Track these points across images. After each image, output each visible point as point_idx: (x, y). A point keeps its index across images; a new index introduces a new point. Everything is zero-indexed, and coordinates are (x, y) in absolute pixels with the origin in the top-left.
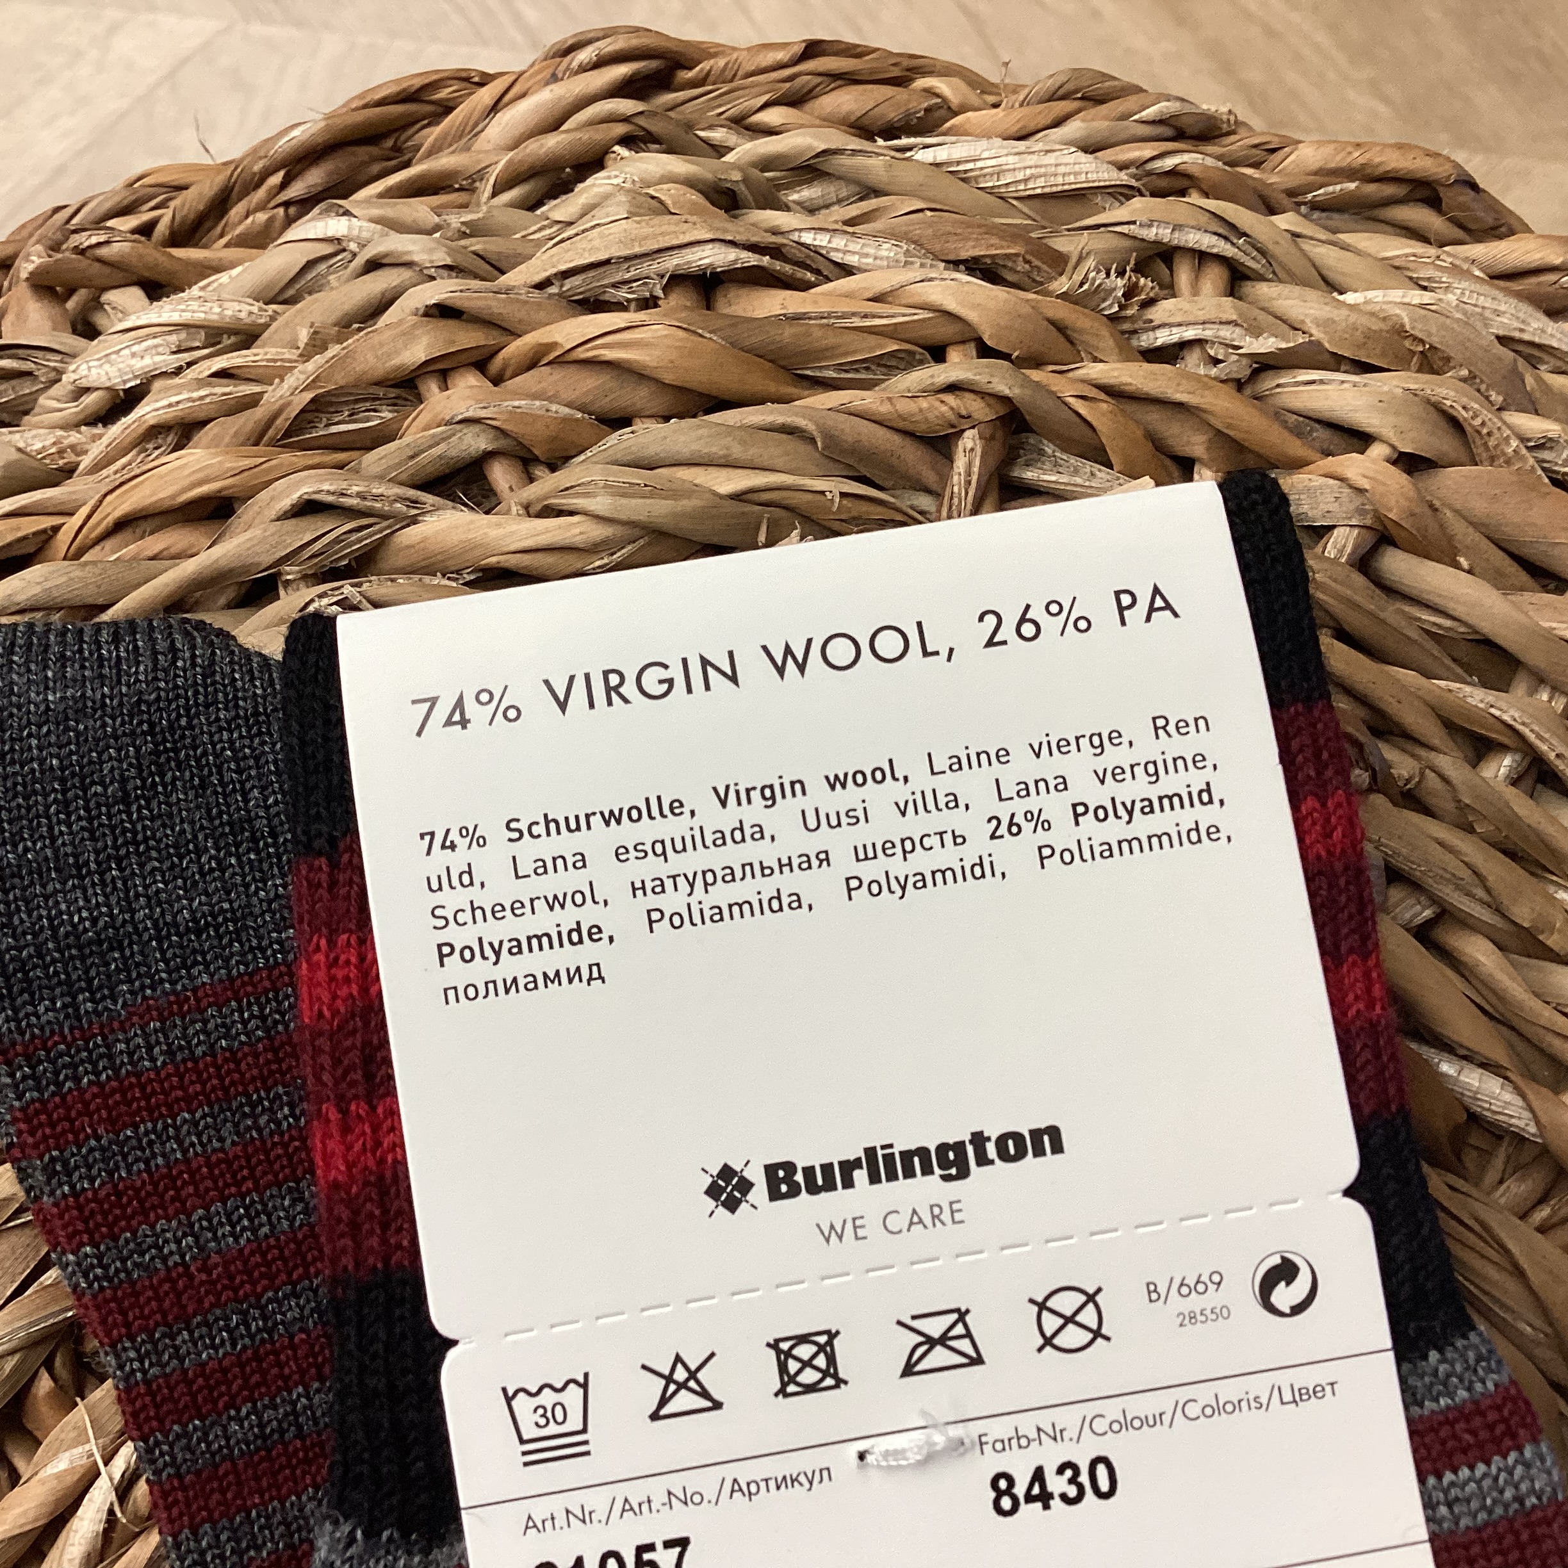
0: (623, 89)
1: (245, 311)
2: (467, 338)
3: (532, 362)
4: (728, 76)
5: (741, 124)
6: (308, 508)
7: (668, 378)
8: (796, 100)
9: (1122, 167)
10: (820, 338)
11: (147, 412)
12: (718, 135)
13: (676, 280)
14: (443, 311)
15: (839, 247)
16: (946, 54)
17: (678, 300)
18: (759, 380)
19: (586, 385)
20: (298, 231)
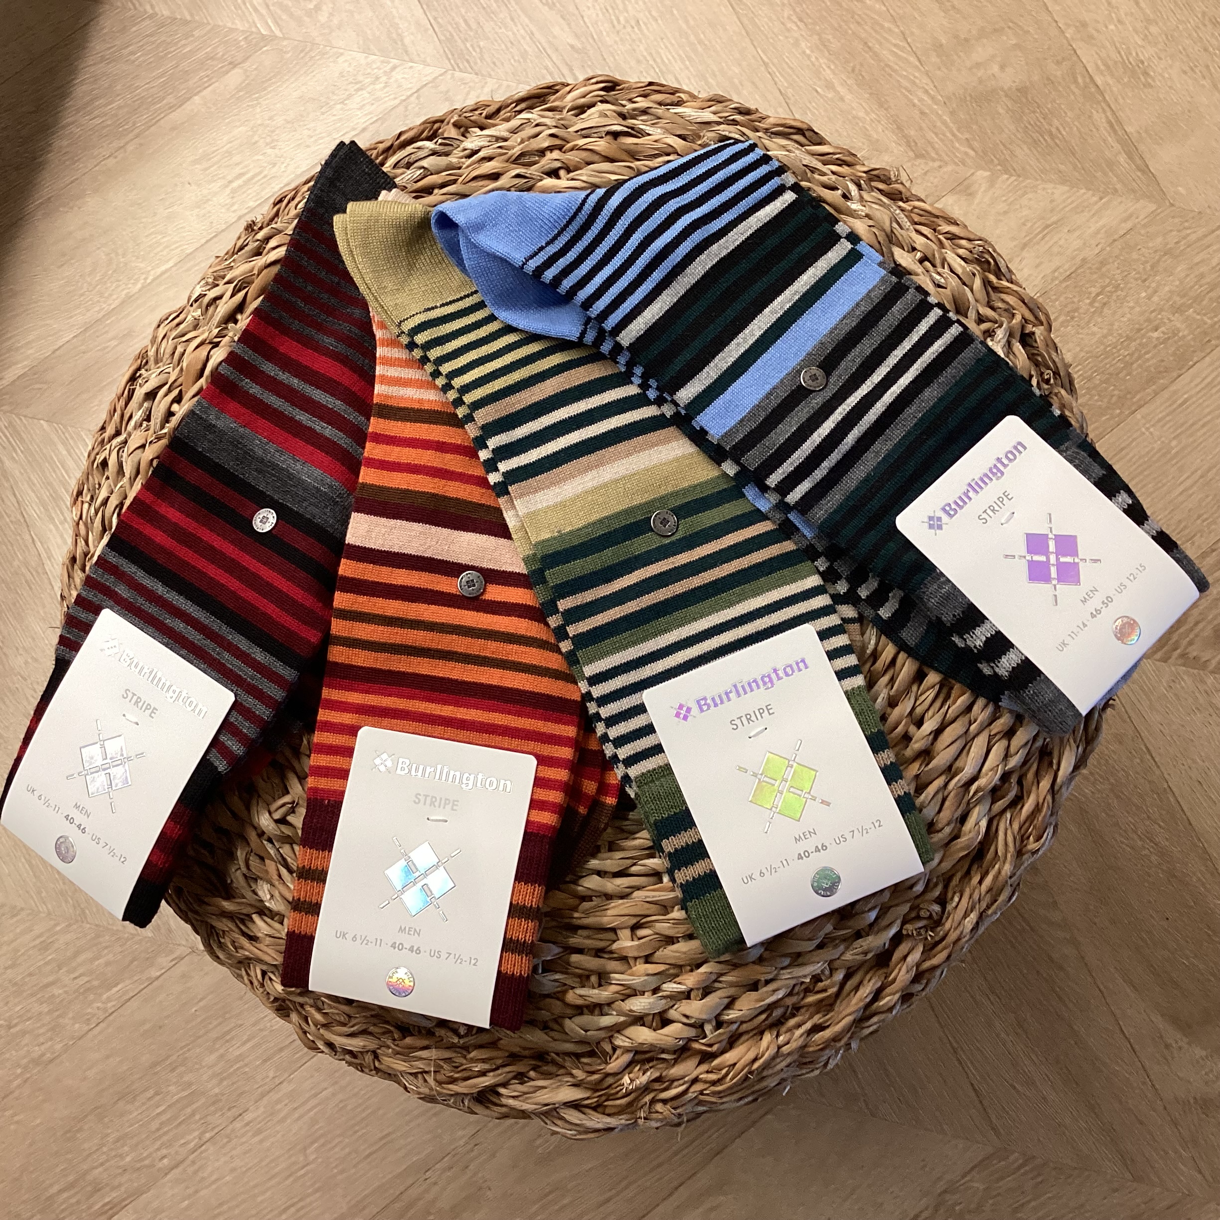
0: (602, 89)
1: (505, 134)
2: (558, 142)
3: (572, 149)
4: (629, 88)
5: (631, 101)
6: (518, 176)
7: (603, 154)
8: (645, 96)
9: (721, 118)
10: (639, 148)
11: (481, 154)
12: (624, 102)
13: (608, 133)
14: (552, 135)
15: (648, 129)
16: (685, 88)
17: (608, 137)
18: (624, 156)
19: (584, 154)
20: (519, 117)
